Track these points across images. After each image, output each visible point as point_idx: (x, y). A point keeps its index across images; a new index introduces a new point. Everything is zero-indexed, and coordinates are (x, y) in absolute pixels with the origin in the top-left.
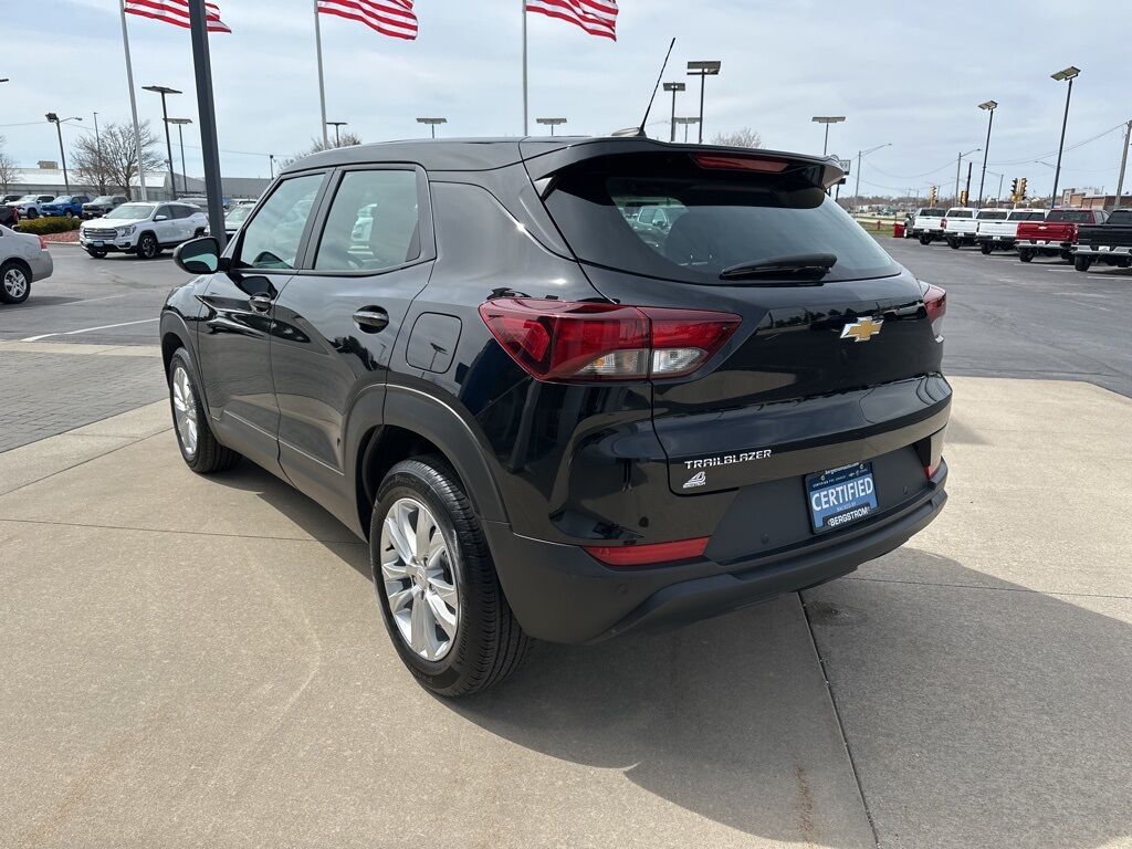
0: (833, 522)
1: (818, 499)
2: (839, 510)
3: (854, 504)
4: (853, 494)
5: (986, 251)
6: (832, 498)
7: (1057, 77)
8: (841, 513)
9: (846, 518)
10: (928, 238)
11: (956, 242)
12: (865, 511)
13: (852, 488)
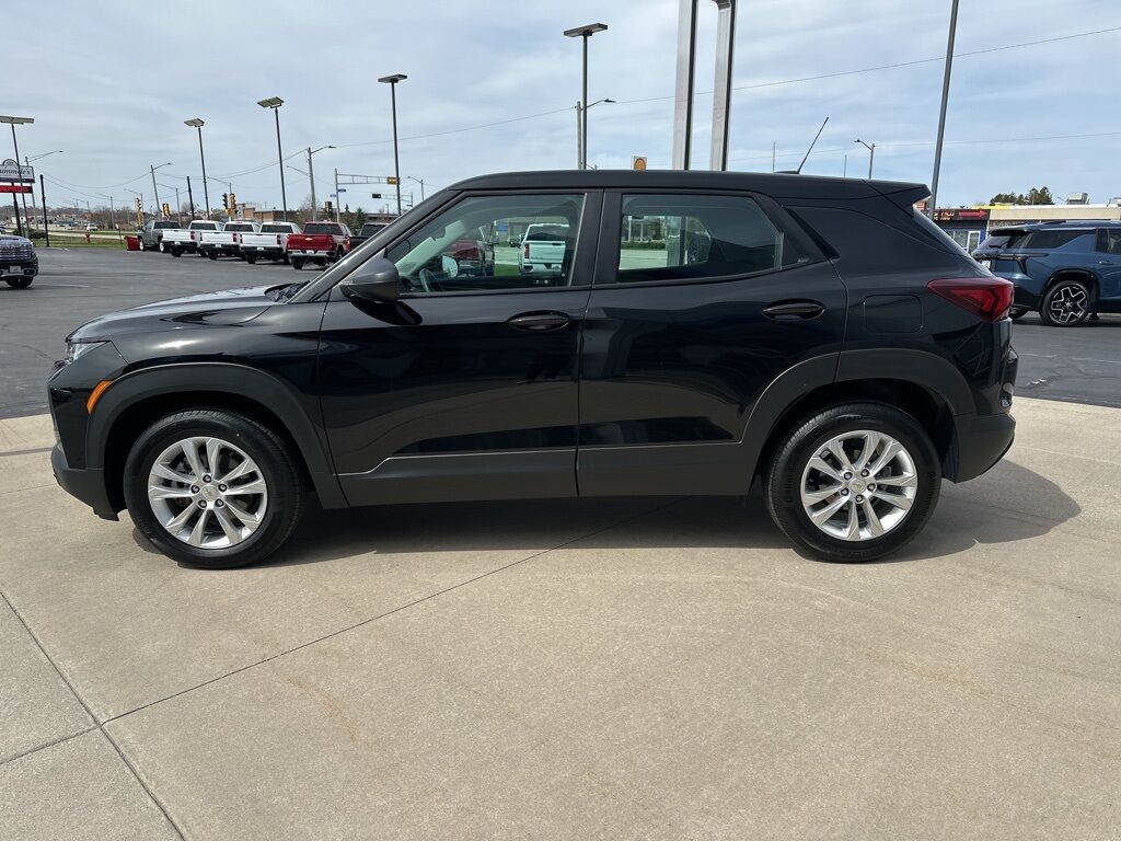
5: (252, 262)
7: (263, 104)
10: (176, 250)
11: (211, 252)
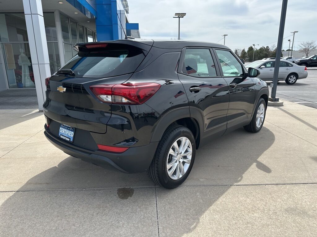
0: (61, 137)
1: (61, 129)
2: (64, 135)
3: (67, 136)
4: (68, 134)
6: (63, 131)
8: (64, 136)
9: (64, 138)
12: (68, 140)
13: (68, 132)
